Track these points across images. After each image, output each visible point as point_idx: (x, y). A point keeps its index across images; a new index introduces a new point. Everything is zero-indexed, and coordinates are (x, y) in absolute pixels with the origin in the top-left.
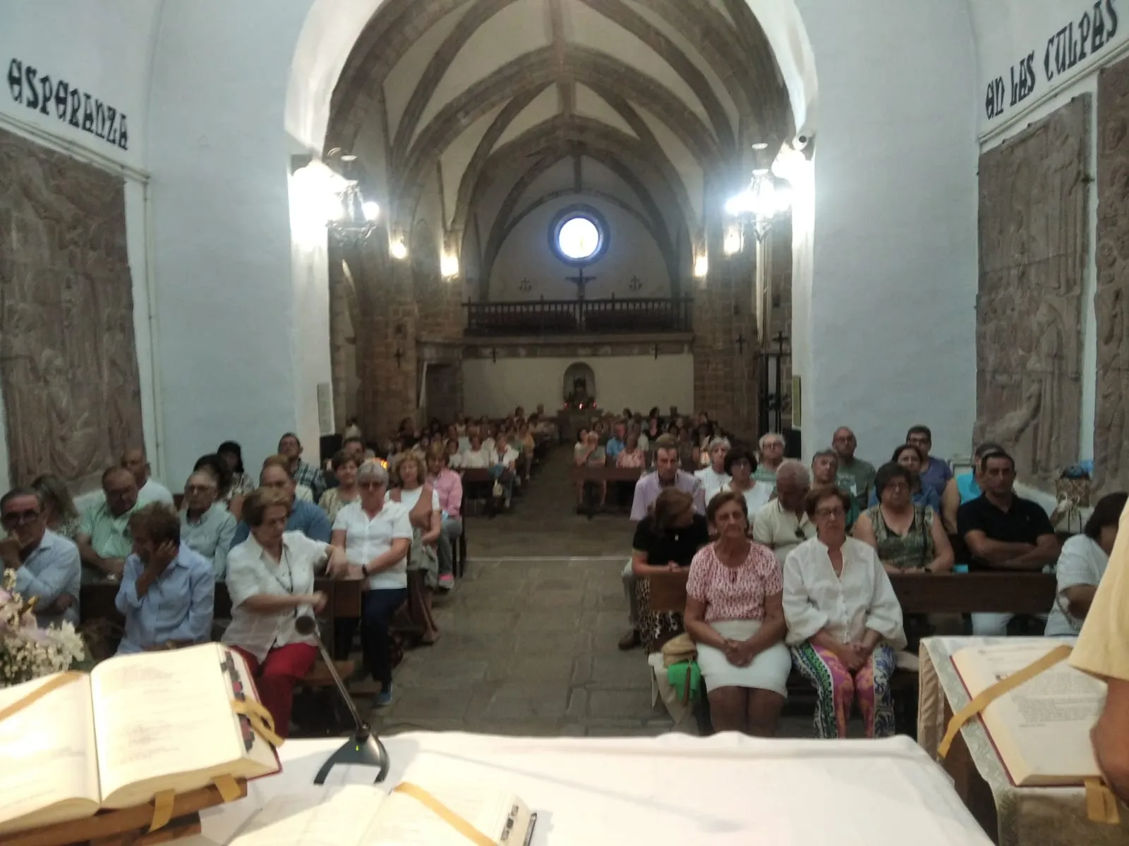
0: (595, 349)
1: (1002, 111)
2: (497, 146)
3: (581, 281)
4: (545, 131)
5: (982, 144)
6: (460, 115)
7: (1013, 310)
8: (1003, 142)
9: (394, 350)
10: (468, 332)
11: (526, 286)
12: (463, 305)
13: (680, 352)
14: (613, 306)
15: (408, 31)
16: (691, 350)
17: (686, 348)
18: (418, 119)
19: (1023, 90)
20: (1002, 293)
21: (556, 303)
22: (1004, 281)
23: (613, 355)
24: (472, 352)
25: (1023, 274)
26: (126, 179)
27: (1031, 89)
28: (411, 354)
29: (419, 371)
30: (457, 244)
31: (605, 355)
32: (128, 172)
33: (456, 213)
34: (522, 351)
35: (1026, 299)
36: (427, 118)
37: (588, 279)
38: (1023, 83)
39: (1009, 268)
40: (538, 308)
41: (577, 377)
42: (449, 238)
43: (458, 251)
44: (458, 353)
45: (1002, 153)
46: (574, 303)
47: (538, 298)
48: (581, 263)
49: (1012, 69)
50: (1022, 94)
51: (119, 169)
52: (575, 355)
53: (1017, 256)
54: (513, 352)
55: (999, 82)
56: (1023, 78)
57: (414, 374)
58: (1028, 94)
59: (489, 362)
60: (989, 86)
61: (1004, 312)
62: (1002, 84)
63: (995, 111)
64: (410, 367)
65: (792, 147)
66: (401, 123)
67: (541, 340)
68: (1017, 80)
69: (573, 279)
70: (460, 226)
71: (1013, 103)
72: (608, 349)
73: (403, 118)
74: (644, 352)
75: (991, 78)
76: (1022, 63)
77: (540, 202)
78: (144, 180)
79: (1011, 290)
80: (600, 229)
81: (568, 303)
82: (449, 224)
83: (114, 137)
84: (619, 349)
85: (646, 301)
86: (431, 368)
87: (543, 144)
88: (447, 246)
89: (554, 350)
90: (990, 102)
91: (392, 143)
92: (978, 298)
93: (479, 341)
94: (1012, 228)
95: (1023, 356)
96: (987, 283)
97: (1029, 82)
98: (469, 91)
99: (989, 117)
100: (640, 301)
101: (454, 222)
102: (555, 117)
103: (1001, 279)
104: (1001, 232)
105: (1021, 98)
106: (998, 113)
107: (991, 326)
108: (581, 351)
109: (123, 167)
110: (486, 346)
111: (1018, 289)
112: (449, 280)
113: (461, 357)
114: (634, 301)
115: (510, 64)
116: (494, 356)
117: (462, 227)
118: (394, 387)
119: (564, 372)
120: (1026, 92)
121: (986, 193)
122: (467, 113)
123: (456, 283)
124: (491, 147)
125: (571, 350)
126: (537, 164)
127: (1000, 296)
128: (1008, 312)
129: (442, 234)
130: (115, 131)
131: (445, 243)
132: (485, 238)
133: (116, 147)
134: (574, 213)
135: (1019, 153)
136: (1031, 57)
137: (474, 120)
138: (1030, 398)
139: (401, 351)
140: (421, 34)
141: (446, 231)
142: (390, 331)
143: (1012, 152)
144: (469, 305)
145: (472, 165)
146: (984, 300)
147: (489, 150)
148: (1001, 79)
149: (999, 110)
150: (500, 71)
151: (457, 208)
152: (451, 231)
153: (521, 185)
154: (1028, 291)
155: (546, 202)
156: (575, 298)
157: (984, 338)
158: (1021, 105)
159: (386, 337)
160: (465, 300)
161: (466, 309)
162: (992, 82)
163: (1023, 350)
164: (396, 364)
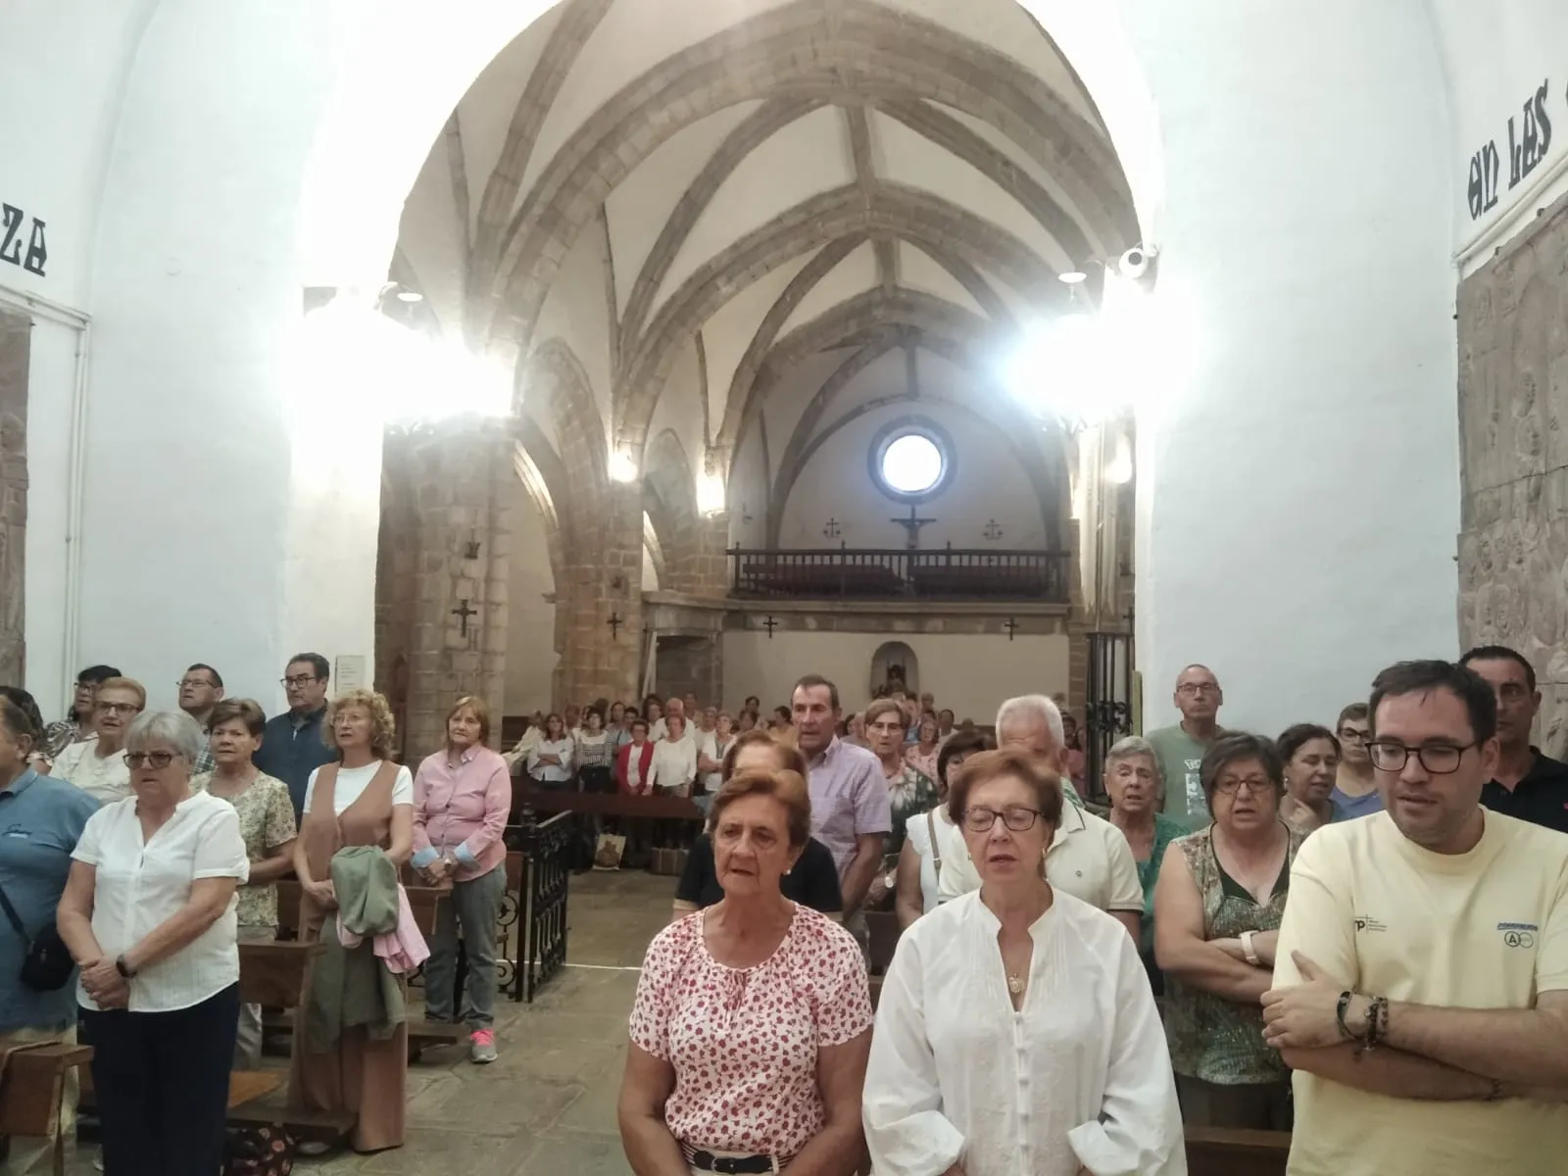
0: (920, 622)
1: (1495, 200)
2: (785, 331)
3: (912, 525)
4: (857, 310)
5: (1462, 265)
6: (720, 282)
7: (1520, 562)
8: (1497, 253)
9: (608, 613)
10: (737, 591)
11: (832, 528)
12: (729, 552)
13: (1049, 631)
14: (948, 561)
15: (623, 152)
16: (1065, 630)
17: (1058, 625)
18: (657, 284)
19: (1530, 155)
20: (1500, 530)
21: (863, 553)
22: (1504, 508)
23: (944, 632)
24: (737, 620)
25: (1538, 493)
26: (35, 320)
27: (1544, 149)
28: (633, 619)
29: (645, 645)
30: (724, 466)
31: (935, 632)
32: (38, 308)
33: (724, 423)
34: (811, 622)
35: (1543, 540)
36: (673, 281)
37: (923, 522)
38: (1530, 142)
39: (1511, 483)
40: (837, 560)
41: (892, 664)
42: (713, 456)
43: (724, 475)
44: (716, 622)
45: (1494, 271)
46: (900, 553)
47: (838, 546)
48: (913, 499)
49: (1511, 122)
50: (1529, 162)
51: (24, 303)
52: (889, 630)
53: (1526, 458)
54: (797, 622)
55: (1489, 149)
56: (1530, 134)
57: (637, 649)
58: (1540, 159)
59: (762, 636)
60: (1474, 160)
61: (1505, 568)
62: (1495, 153)
63: (1484, 204)
64: (630, 639)
65: (1118, 271)
66: (634, 292)
67: (838, 606)
68: (1519, 140)
69: (902, 521)
70: (729, 441)
71: (1514, 182)
72: (939, 623)
73: (637, 284)
74: (992, 630)
75: (1475, 147)
76: (1527, 107)
77: (858, 412)
78: (78, 324)
79: (1517, 523)
80: (944, 451)
81: (891, 553)
82: (713, 437)
83: (16, 253)
84: (955, 623)
85: (1008, 553)
86: (665, 643)
87: (853, 328)
88: (709, 467)
89: (859, 622)
90: (1475, 189)
91: (620, 319)
92: (1461, 539)
93: (748, 605)
94: (1517, 407)
95: (1540, 649)
96: (1476, 515)
97: (1540, 139)
98: (735, 247)
99: (1474, 216)
100: (999, 553)
101: (720, 435)
102: (873, 290)
103: (1498, 504)
104: (1496, 418)
105: (1528, 169)
106: (1489, 205)
107: (1482, 595)
108: (899, 625)
109: (30, 300)
110: (758, 613)
111: (1528, 520)
112: (709, 516)
113: (720, 628)
114: (990, 553)
115: (797, 209)
116: (770, 627)
117: (732, 441)
118: (606, 668)
119: (872, 655)
120: (1536, 156)
121: (1470, 351)
122: (730, 280)
123: (721, 522)
124: (776, 330)
125: (884, 620)
126: (853, 357)
127: (1498, 535)
128: (1512, 566)
129: (704, 453)
130: (19, 243)
131: (706, 463)
132: (776, 459)
133: (20, 269)
134: (907, 428)
135: (1524, 266)
136: (1542, 92)
137: (739, 289)
138: (1553, 733)
139: (618, 616)
140: (642, 156)
141: (708, 448)
142: (604, 586)
143: (1511, 267)
144: (736, 553)
145: (749, 355)
146: (1471, 543)
147: (773, 337)
148: (1492, 143)
149: (1491, 199)
150: (779, 219)
151: (727, 414)
152: (718, 447)
153: (827, 390)
154: (1547, 525)
155: (866, 411)
156: (902, 547)
157: (1472, 617)
158: (1525, 183)
159: (597, 592)
160: (731, 546)
161: (731, 559)
162: (1478, 154)
163: (1540, 638)
164: (611, 634)
